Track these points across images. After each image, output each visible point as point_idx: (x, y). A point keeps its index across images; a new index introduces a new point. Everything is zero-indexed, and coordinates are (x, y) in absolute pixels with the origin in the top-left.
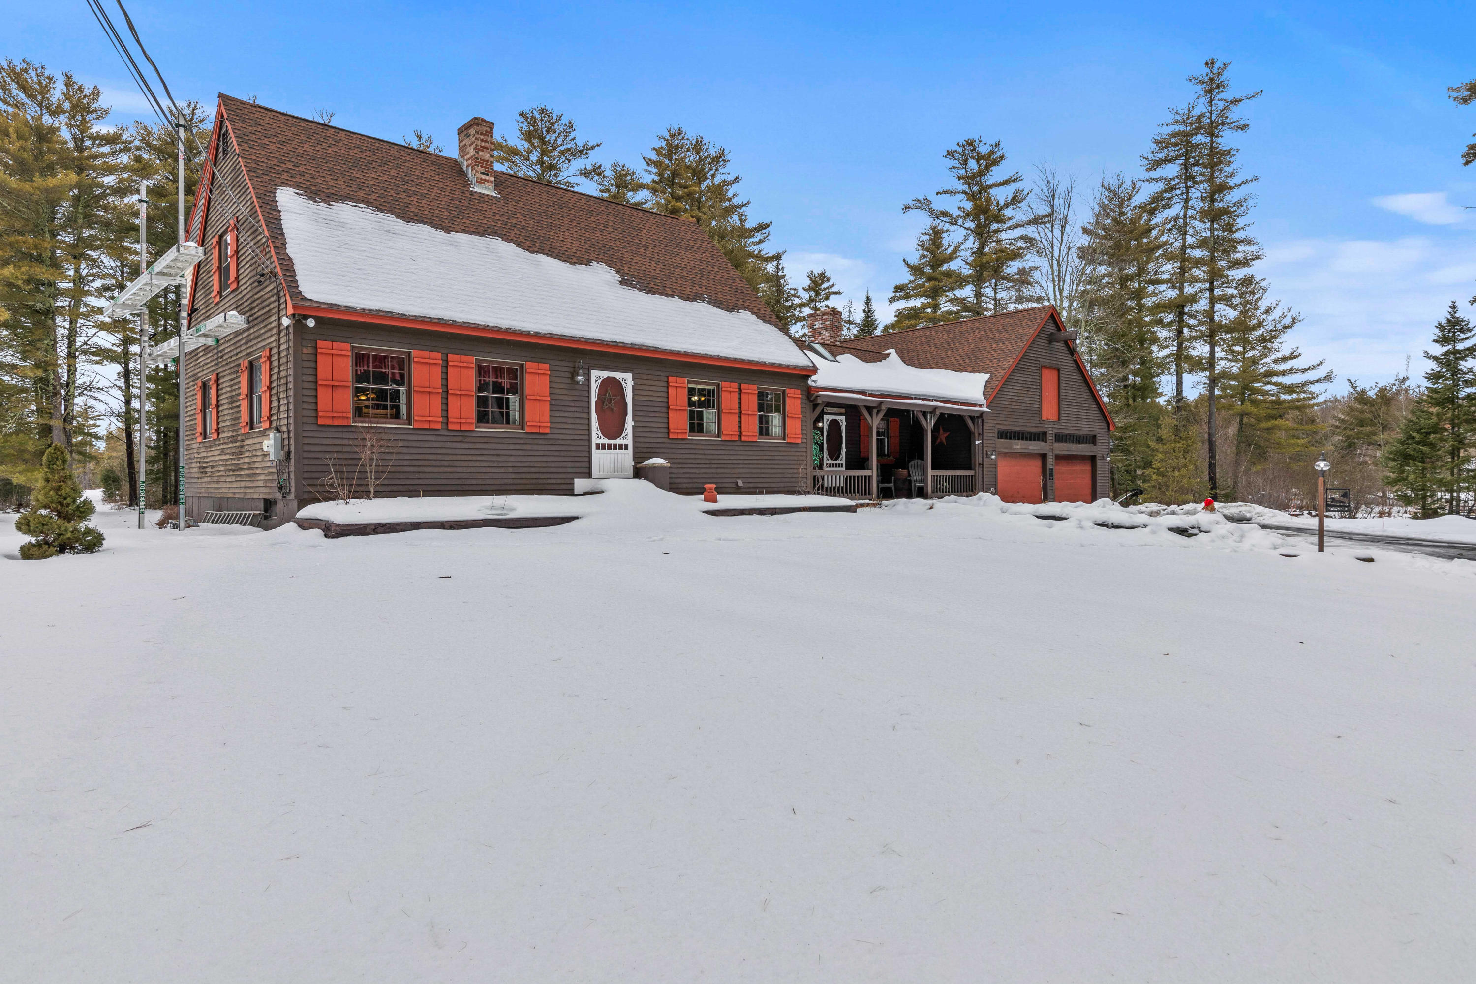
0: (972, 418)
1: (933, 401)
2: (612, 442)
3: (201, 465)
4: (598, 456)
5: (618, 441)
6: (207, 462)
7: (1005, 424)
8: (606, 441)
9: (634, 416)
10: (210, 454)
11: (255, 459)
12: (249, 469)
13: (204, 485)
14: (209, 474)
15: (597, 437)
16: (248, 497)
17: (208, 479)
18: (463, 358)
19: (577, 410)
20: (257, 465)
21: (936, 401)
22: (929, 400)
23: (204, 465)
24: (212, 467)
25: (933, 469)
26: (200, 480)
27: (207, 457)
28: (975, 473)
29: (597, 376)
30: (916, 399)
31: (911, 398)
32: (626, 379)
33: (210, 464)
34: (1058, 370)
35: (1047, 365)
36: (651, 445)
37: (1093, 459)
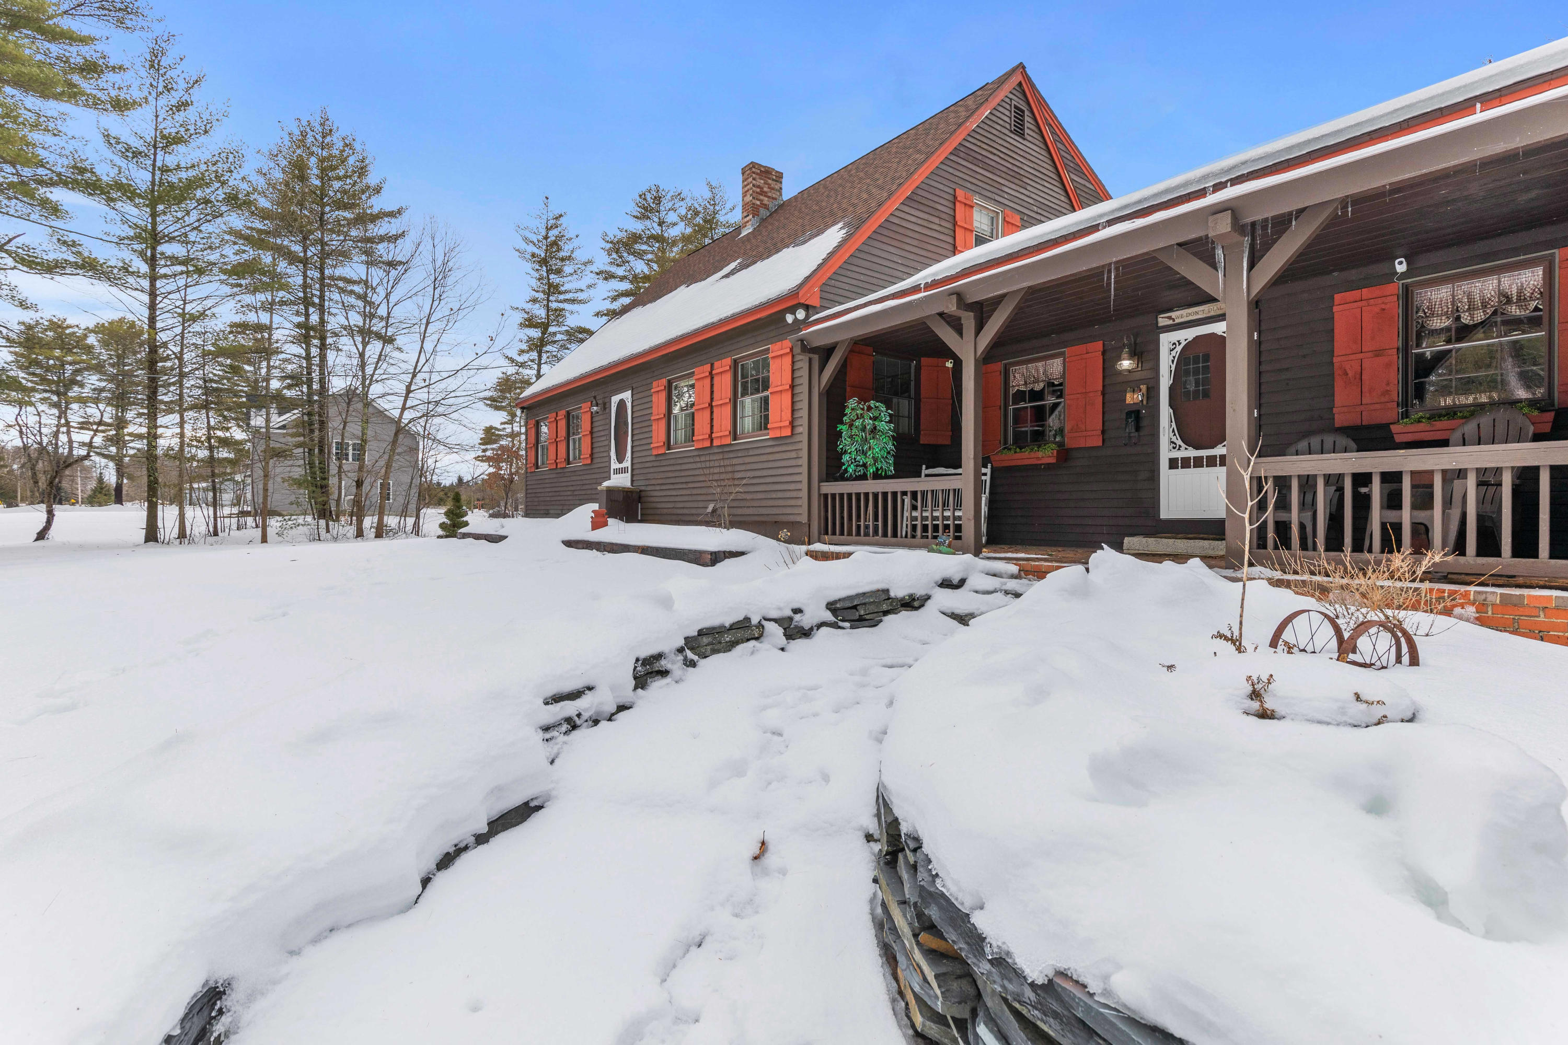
2: (621, 466)
5: (624, 465)
8: (618, 466)
9: (632, 435)
15: (613, 461)
18: (562, 412)
29: (614, 402)
32: (628, 397)
36: (643, 465)
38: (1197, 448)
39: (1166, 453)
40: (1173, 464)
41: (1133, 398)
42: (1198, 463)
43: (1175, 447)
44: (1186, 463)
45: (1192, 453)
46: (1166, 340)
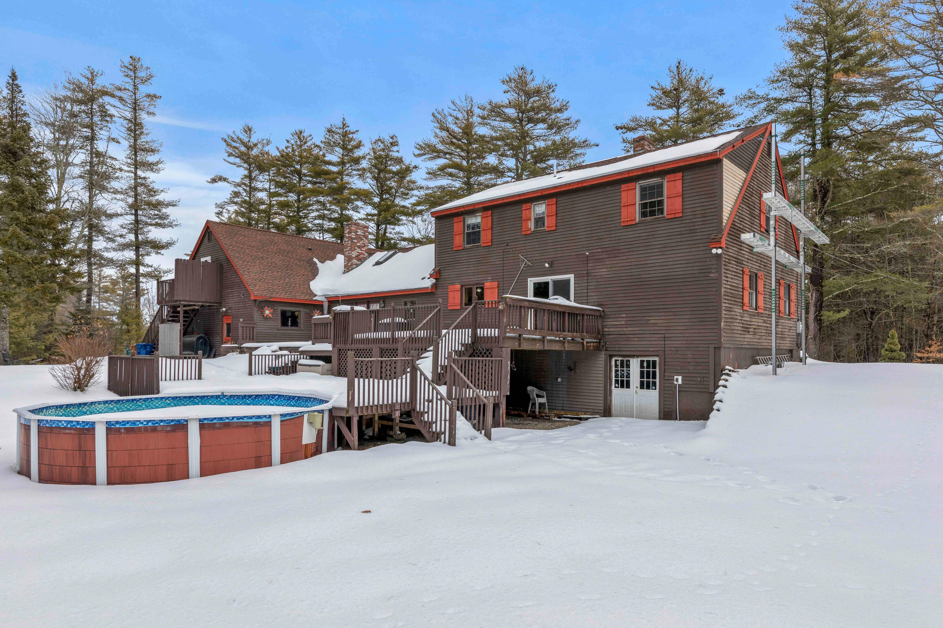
3: (744, 326)
6: (750, 325)
10: (752, 320)
11: (785, 330)
12: (781, 334)
13: (746, 340)
14: (751, 333)
16: (781, 348)
17: (751, 336)
20: (786, 333)
23: (748, 326)
24: (754, 329)
26: (742, 336)
27: (750, 321)
33: (754, 327)
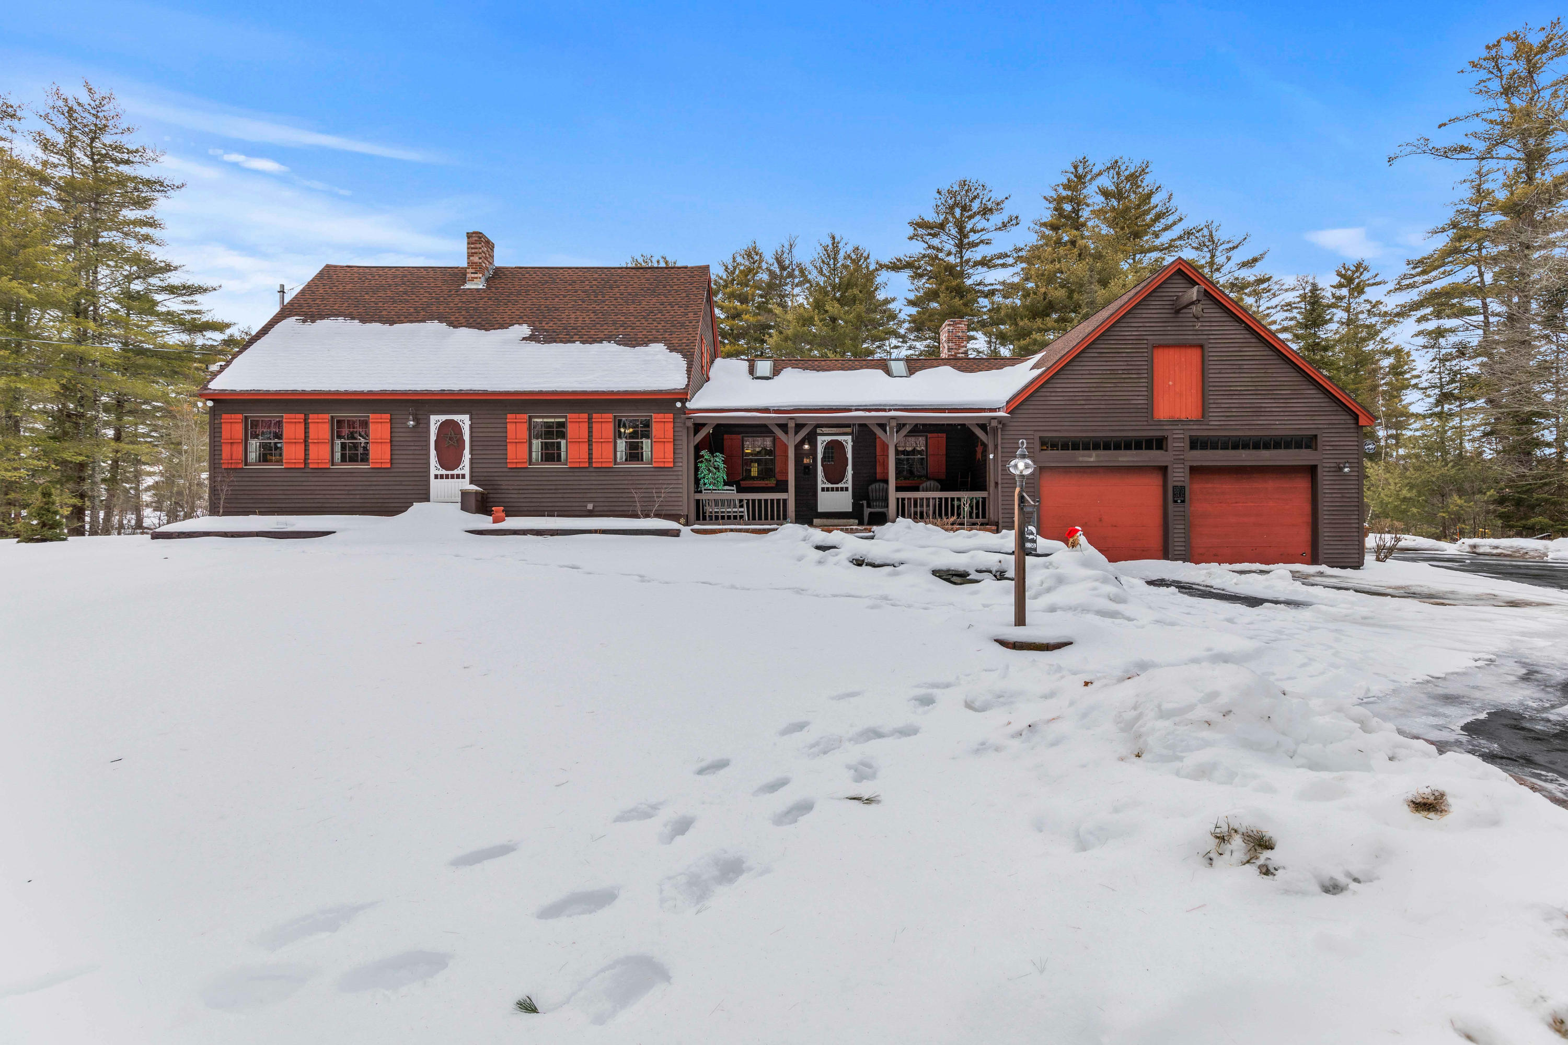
0: (983, 427)
1: (890, 410)
2: (450, 473)
4: (434, 484)
5: (455, 472)
7: (1056, 431)
8: (444, 472)
9: (471, 450)
15: (434, 468)
18: (321, 416)
19: (417, 448)
21: (895, 410)
22: (884, 410)
25: (898, 489)
28: (989, 494)
29: (435, 421)
30: (857, 410)
31: (850, 410)
32: (464, 420)
34: (1201, 346)
35: (1172, 342)
36: (489, 474)
37: (1312, 471)
38: (832, 484)
39: (820, 486)
40: (823, 489)
41: (806, 461)
42: (832, 489)
43: (824, 483)
44: (828, 489)
45: (830, 486)
46: (820, 439)
